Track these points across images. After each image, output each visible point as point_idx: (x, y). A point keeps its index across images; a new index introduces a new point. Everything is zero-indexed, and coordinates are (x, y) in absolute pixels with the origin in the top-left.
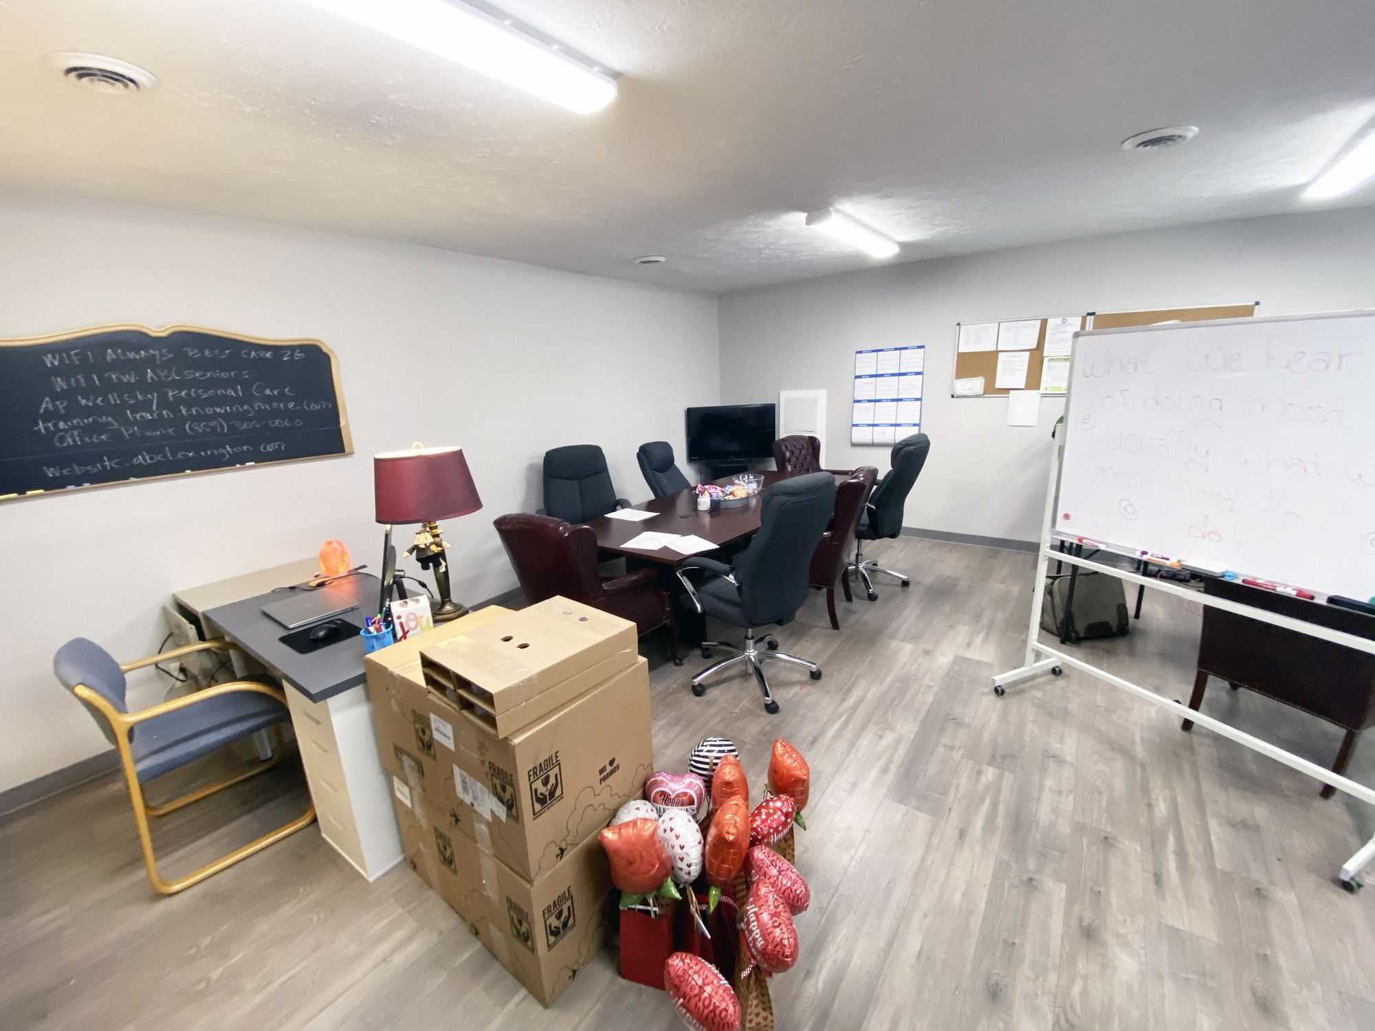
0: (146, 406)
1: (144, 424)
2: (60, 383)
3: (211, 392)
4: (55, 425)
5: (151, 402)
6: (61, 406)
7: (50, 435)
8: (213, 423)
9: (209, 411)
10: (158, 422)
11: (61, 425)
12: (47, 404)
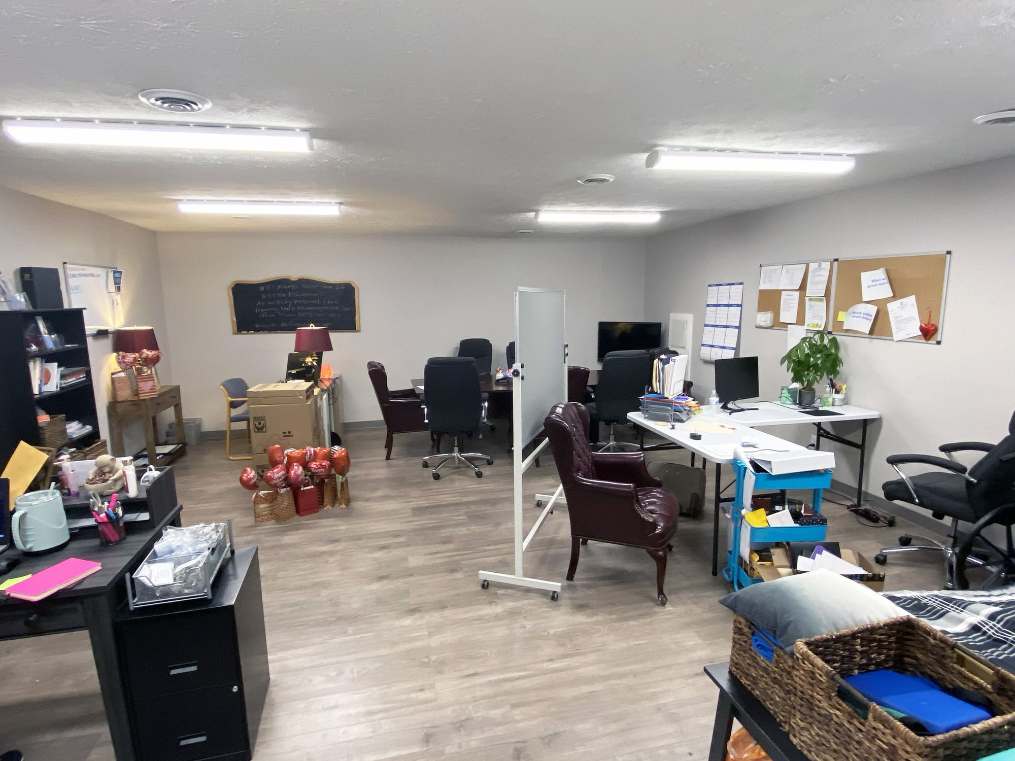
0: (287, 306)
1: (286, 312)
2: (263, 296)
3: (309, 302)
4: (260, 310)
5: (289, 304)
6: (263, 303)
7: (259, 313)
8: (308, 313)
9: (307, 309)
10: (290, 312)
11: (262, 310)
12: (259, 303)
